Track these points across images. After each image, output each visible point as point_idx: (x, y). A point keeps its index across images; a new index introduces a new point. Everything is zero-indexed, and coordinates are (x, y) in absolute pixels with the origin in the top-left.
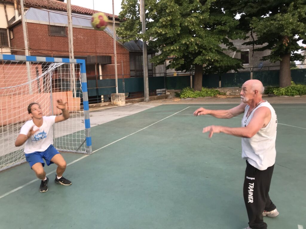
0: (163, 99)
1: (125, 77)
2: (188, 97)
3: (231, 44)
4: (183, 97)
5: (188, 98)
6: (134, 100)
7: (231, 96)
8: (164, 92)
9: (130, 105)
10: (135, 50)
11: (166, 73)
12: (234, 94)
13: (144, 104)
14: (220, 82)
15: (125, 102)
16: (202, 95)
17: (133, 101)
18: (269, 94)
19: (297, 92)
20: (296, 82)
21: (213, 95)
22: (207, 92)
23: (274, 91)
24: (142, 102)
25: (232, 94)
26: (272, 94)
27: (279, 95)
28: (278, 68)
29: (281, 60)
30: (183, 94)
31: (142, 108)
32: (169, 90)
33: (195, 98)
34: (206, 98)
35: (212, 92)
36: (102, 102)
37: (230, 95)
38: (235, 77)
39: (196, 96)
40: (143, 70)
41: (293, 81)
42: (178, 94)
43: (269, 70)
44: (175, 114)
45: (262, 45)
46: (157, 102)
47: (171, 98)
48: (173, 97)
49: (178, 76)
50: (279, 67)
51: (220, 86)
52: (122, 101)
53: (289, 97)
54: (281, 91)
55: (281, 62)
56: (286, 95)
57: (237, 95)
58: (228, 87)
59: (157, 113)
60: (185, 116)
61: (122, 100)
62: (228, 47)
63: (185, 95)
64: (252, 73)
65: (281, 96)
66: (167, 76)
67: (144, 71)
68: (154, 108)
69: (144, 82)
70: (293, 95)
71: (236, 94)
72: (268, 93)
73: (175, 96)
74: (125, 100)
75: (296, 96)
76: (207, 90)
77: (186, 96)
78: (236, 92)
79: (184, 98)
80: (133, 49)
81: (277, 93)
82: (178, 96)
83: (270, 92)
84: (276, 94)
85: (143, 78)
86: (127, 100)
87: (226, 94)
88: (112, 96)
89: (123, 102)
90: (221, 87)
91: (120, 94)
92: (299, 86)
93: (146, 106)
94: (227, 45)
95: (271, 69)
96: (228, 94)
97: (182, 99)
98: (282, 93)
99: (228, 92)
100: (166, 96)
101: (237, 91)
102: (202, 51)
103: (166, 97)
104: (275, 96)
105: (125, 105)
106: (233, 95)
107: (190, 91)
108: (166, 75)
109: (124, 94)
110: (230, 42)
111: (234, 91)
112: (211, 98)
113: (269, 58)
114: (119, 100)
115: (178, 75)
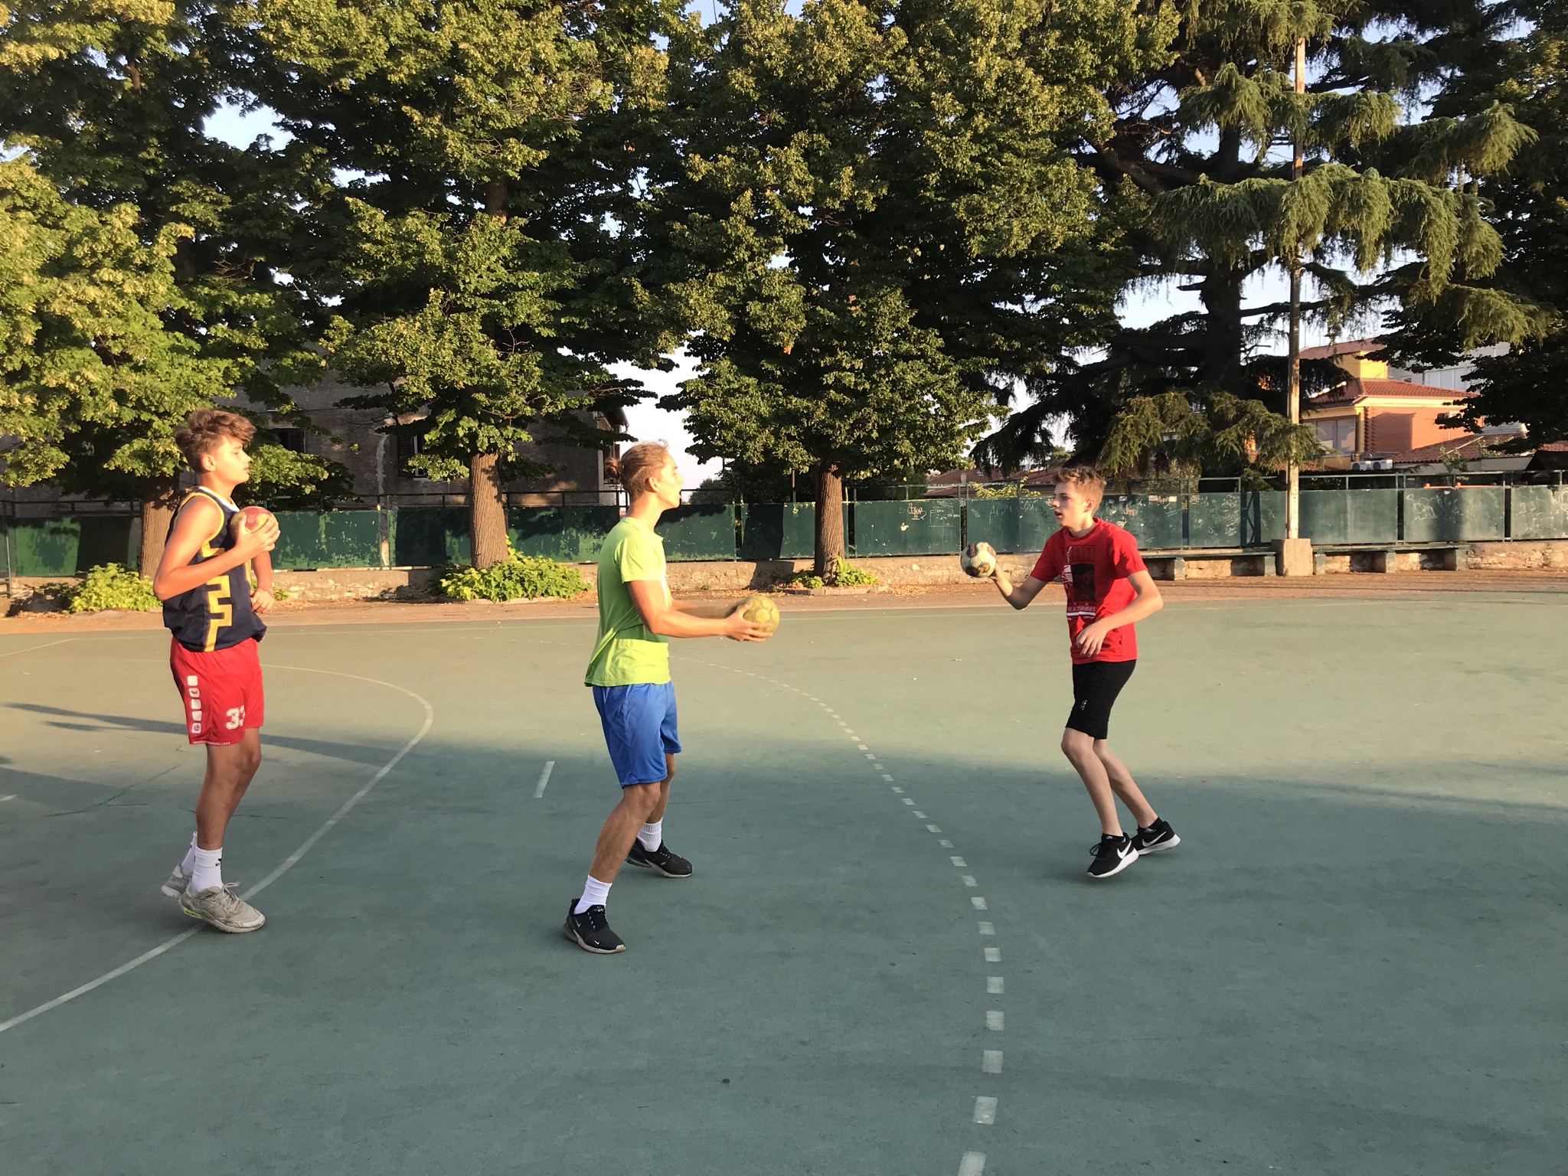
2: (109, 608)
4: (83, 606)
7: (307, 606)
8: (3, 589)
12: (318, 596)
23: (445, 583)
25: (310, 594)
27: (462, 597)
30: (86, 595)
32: (24, 578)
33: (138, 610)
37: (304, 601)
38: (323, 528)
43: (443, 507)
53: (491, 602)
58: (294, 566)
65: (469, 600)
70: (504, 597)
71: (328, 598)
72: (438, 594)
75: (514, 601)
81: (454, 589)
84: (451, 595)
87: (286, 597)
96: (295, 595)
97: (80, 616)
104: (452, 600)
106: (314, 602)
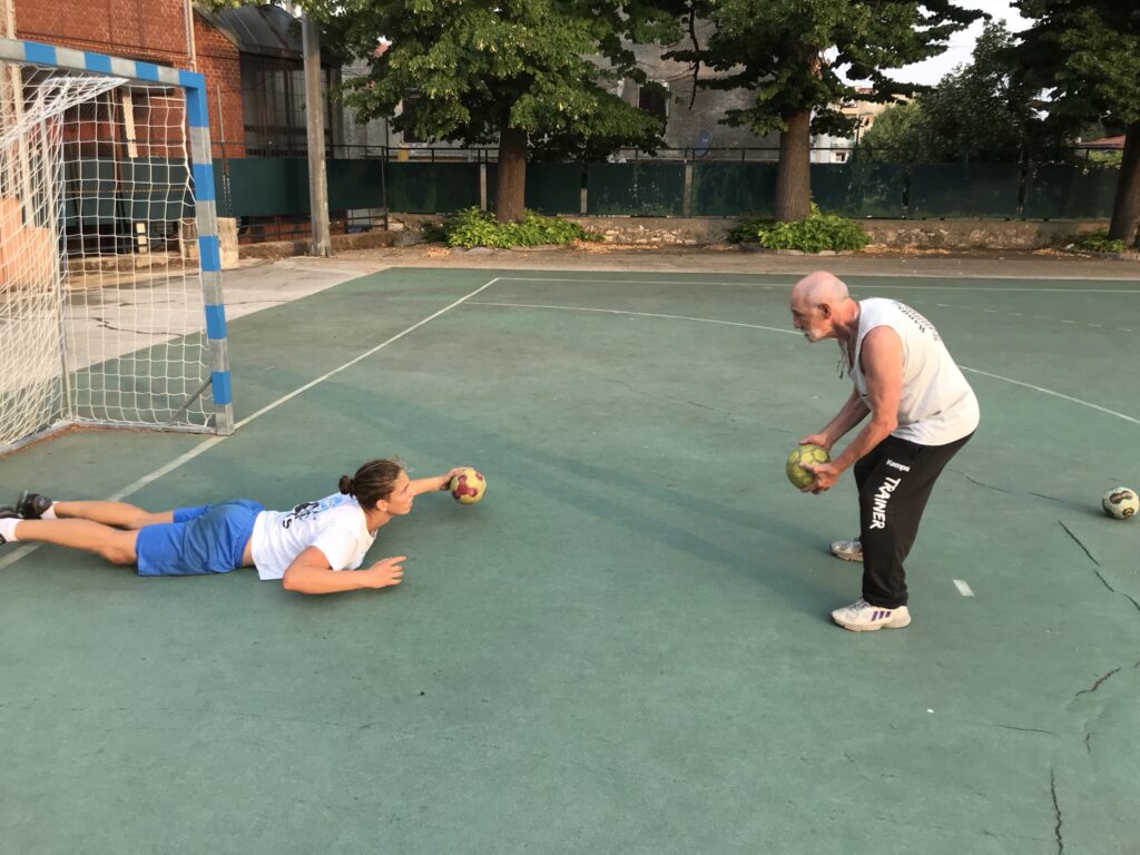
0: (380, 245)
1: (229, 154)
2: (480, 244)
3: (629, 57)
4: (460, 242)
5: (476, 249)
6: (271, 247)
7: (622, 248)
8: (381, 222)
9: (256, 266)
10: (261, 47)
11: (388, 149)
12: (629, 239)
13: (317, 263)
14: (584, 193)
15: (237, 255)
16: (528, 241)
17: (266, 252)
18: (743, 244)
19: (828, 239)
20: (825, 206)
21: (563, 240)
22: (542, 229)
23: (760, 233)
24: (302, 254)
25: (623, 237)
26: (752, 244)
27: (775, 247)
28: (773, 157)
29: (786, 129)
30: (461, 233)
31: (315, 277)
32: (398, 215)
33: (504, 247)
34: (539, 248)
35: (560, 229)
36: (141, 249)
37: (617, 244)
38: (636, 178)
39: (507, 241)
40: (303, 132)
41: (814, 201)
42: (434, 231)
43: (743, 161)
44: (460, 301)
45: (726, 70)
46: (366, 259)
47: (410, 246)
48: (419, 243)
49: (433, 162)
50: (777, 153)
51: (584, 208)
52: (225, 250)
53: (802, 253)
54: (779, 233)
55: (784, 136)
56: (797, 248)
57: (640, 244)
58: (609, 212)
59: (390, 299)
60: (501, 309)
61: (229, 242)
62: (618, 66)
63: (465, 234)
64: (689, 171)
65: (779, 251)
66: (391, 160)
67: (310, 135)
68: (364, 278)
69: (311, 176)
70: (815, 250)
71: (639, 241)
72: (737, 242)
73: (425, 238)
74: (237, 246)
75: (822, 253)
76: (543, 221)
77: (470, 239)
78: (636, 231)
79: (462, 245)
80: (256, 42)
81: (768, 240)
82: (438, 237)
83: (746, 237)
84: (765, 245)
85: (307, 161)
86: (242, 247)
87: (603, 239)
88: (186, 225)
89: (231, 252)
90: (587, 214)
92: (833, 220)
93: (327, 270)
94: (612, 60)
95: (751, 158)
96: (610, 239)
97: (458, 251)
98: (786, 241)
99: (609, 232)
100: (389, 235)
101: (642, 227)
102: (535, 74)
103: (392, 241)
104: (762, 249)
105: (236, 266)
106: (626, 244)
107: (482, 222)
108: (388, 157)
109: (232, 221)
110: (626, 51)
111: (629, 230)
112: (556, 251)
113: (749, 119)
115: (433, 157)
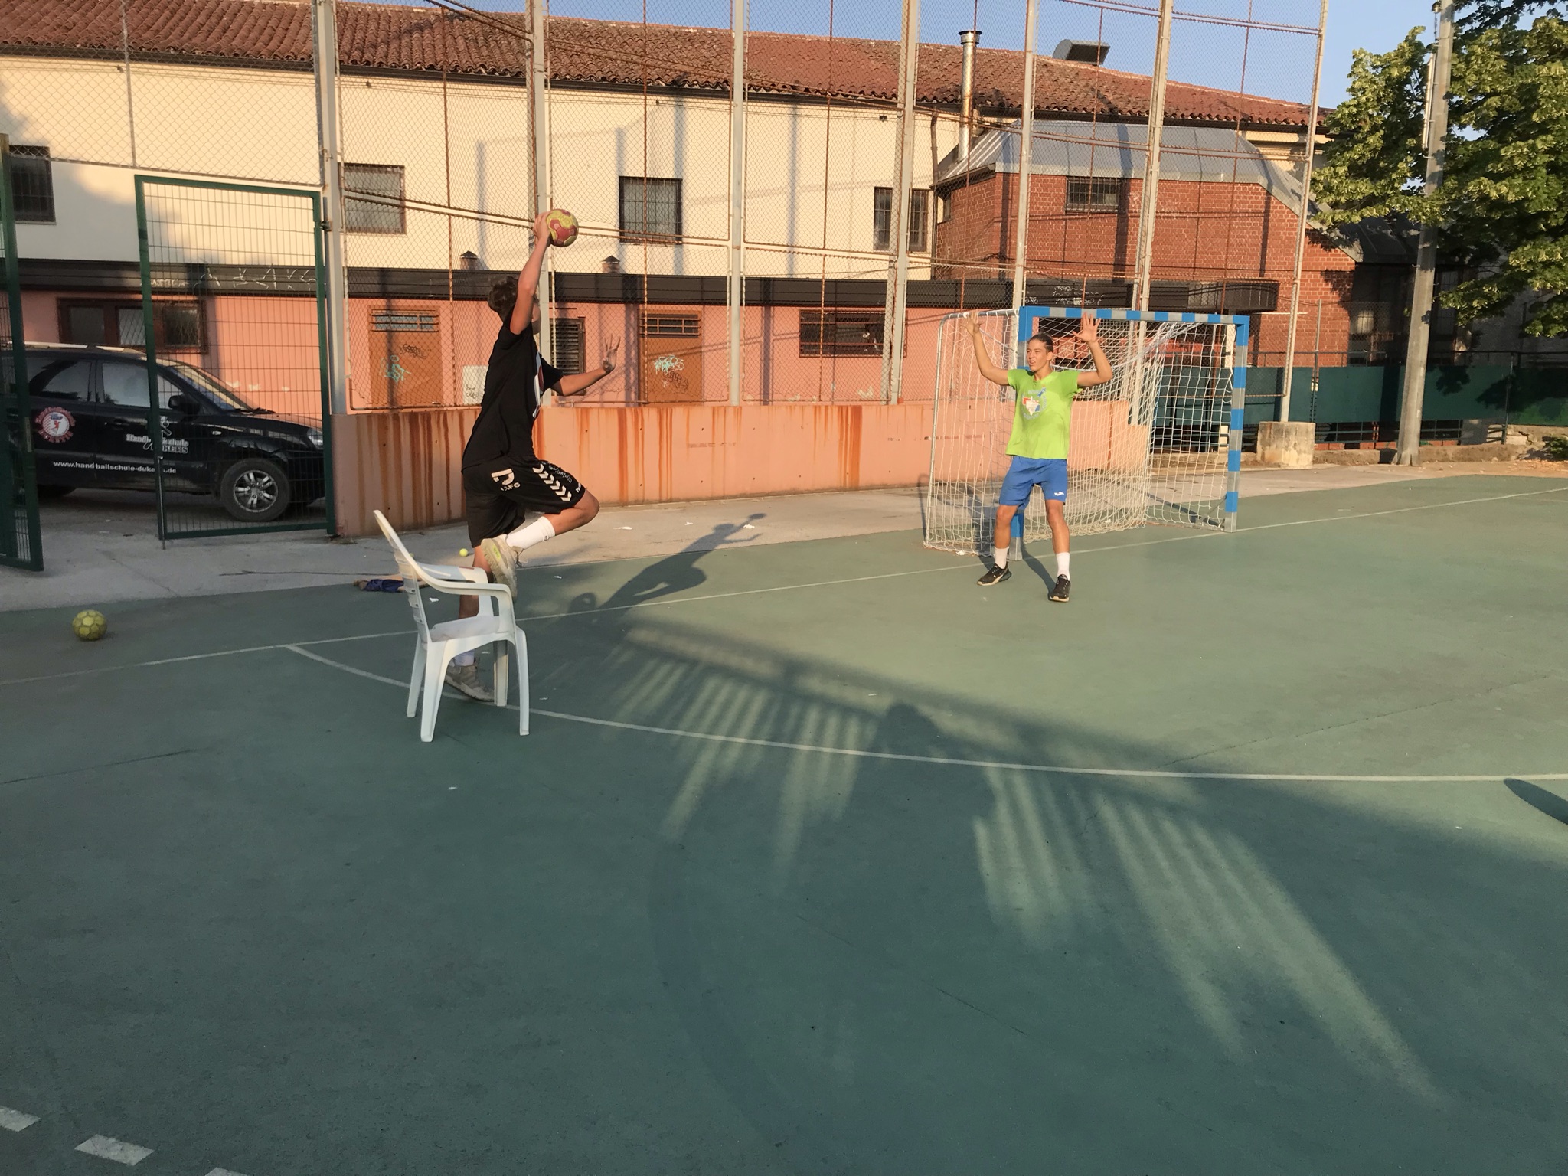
6: (1351, 455)
10: (1382, 255)
24: (1387, 464)
32: (1524, 428)
52: (1299, 453)
61: (1303, 447)
67: (1412, 344)
69: (1406, 383)
74: (1312, 451)
80: (1376, 252)
86: (1318, 451)
88: (1265, 428)
89: (1303, 455)
91: (1295, 423)
100: (1504, 449)
105: (1310, 467)
109: (1310, 426)
114: (1287, 448)
